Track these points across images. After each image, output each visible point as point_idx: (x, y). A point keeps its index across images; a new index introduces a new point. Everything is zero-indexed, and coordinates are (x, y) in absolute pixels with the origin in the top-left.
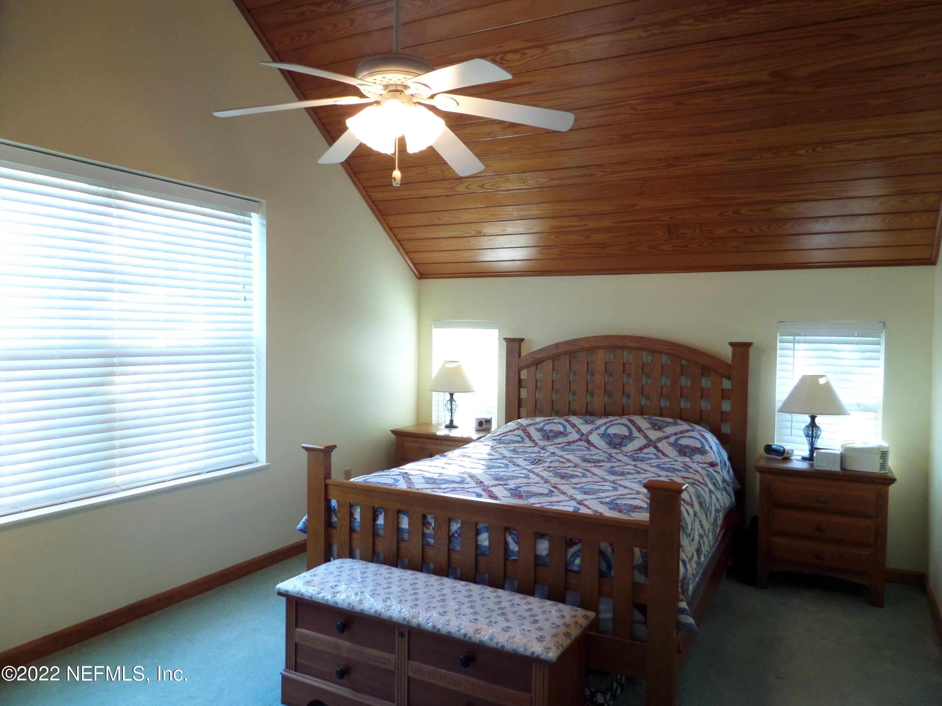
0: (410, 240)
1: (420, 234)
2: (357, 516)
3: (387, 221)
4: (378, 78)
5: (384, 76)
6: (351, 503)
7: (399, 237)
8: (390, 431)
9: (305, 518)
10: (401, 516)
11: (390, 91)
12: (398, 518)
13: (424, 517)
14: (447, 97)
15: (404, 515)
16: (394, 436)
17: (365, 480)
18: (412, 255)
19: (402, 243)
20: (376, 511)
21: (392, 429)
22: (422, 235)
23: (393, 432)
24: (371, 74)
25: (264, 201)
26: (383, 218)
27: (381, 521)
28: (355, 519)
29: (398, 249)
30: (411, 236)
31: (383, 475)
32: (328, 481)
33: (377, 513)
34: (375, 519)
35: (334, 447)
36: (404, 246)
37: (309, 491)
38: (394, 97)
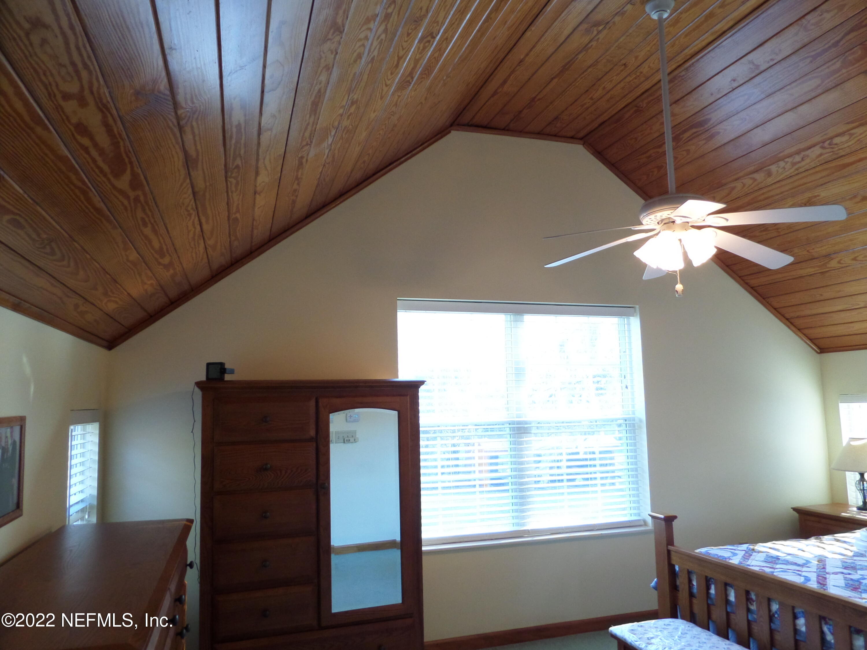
0: (798, 317)
1: (807, 311)
2: (695, 583)
3: (769, 302)
4: (652, 217)
5: (656, 215)
6: (690, 570)
7: (787, 316)
8: (792, 508)
9: (656, 580)
10: (729, 588)
11: (665, 224)
12: (726, 590)
13: (748, 593)
14: (715, 217)
15: (731, 588)
16: (796, 514)
17: (707, 551)
18: (806, 331)
19: (792, 321)
20: (709, 581)
21: (794, 506)
22: (808, 312)
23: (795, 509)
24: (648, 215)
25: (638, 306)
26: (766, 301)
27: (713, 591)
28: (693, 585)
29: (789, 328)
30: (798, 314)
31: (727, 549)
32: (670, 547)
33: (710, 583)
34: (708, 588)
35: (675, 517)
36: (794, 324)
37: (657, 555)
38: (669, 228)
